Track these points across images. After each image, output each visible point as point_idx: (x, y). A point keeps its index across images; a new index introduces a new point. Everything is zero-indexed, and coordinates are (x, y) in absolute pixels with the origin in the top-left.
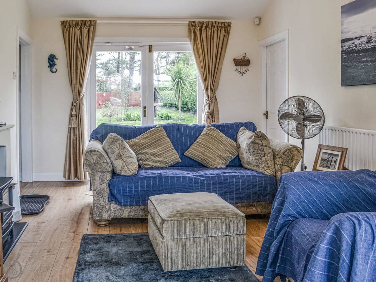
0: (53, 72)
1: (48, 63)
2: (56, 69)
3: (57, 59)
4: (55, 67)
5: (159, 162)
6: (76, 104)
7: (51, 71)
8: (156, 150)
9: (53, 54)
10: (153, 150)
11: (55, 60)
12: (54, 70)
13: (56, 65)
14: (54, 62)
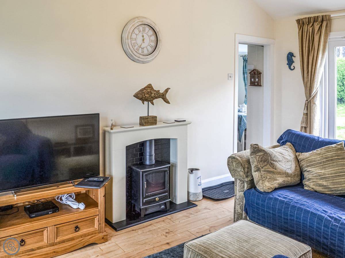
0: (292, 70)
1: (287, 61)
2: (294, 66)
3: (295, 57)
4: (294, 64)
5: (323, 186)
6: (308, 103)
7: (290, 68)
8: (323, 171)
9: (291, 52)
10: (321, 170)
11: (293, 57)
12: (292, 67)
13: (294, 62)
14: (292, 60)
